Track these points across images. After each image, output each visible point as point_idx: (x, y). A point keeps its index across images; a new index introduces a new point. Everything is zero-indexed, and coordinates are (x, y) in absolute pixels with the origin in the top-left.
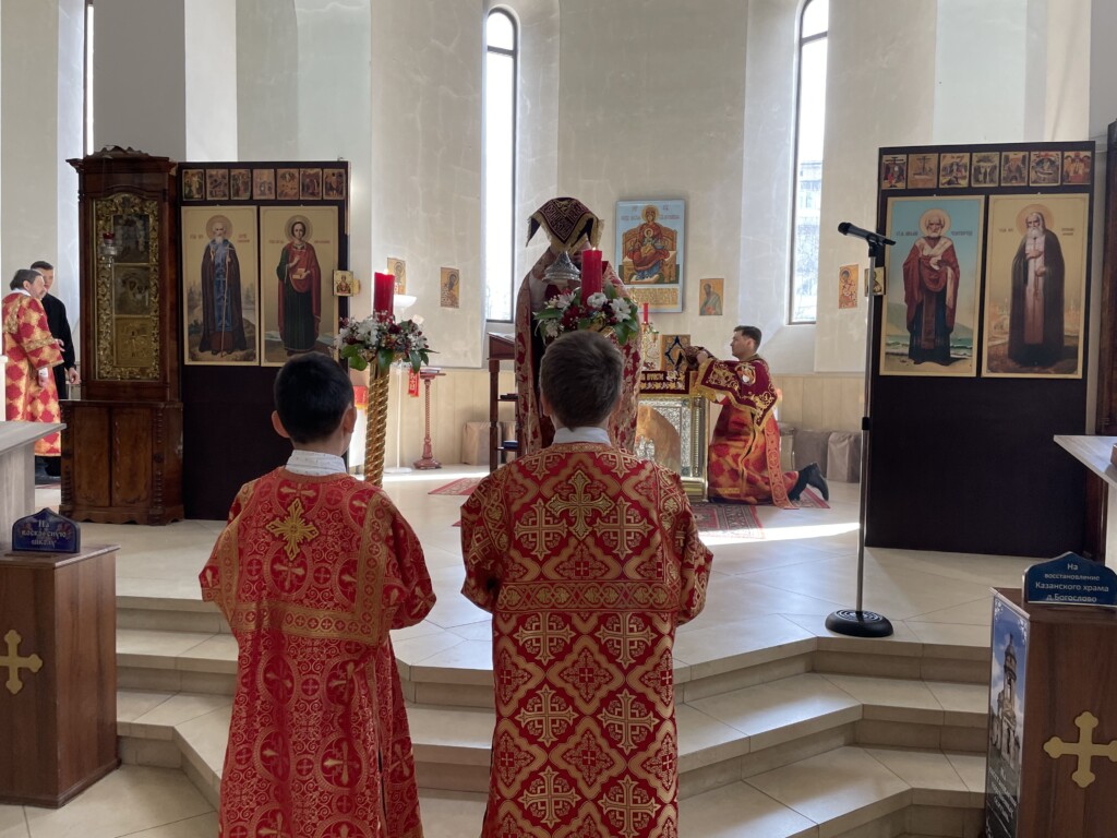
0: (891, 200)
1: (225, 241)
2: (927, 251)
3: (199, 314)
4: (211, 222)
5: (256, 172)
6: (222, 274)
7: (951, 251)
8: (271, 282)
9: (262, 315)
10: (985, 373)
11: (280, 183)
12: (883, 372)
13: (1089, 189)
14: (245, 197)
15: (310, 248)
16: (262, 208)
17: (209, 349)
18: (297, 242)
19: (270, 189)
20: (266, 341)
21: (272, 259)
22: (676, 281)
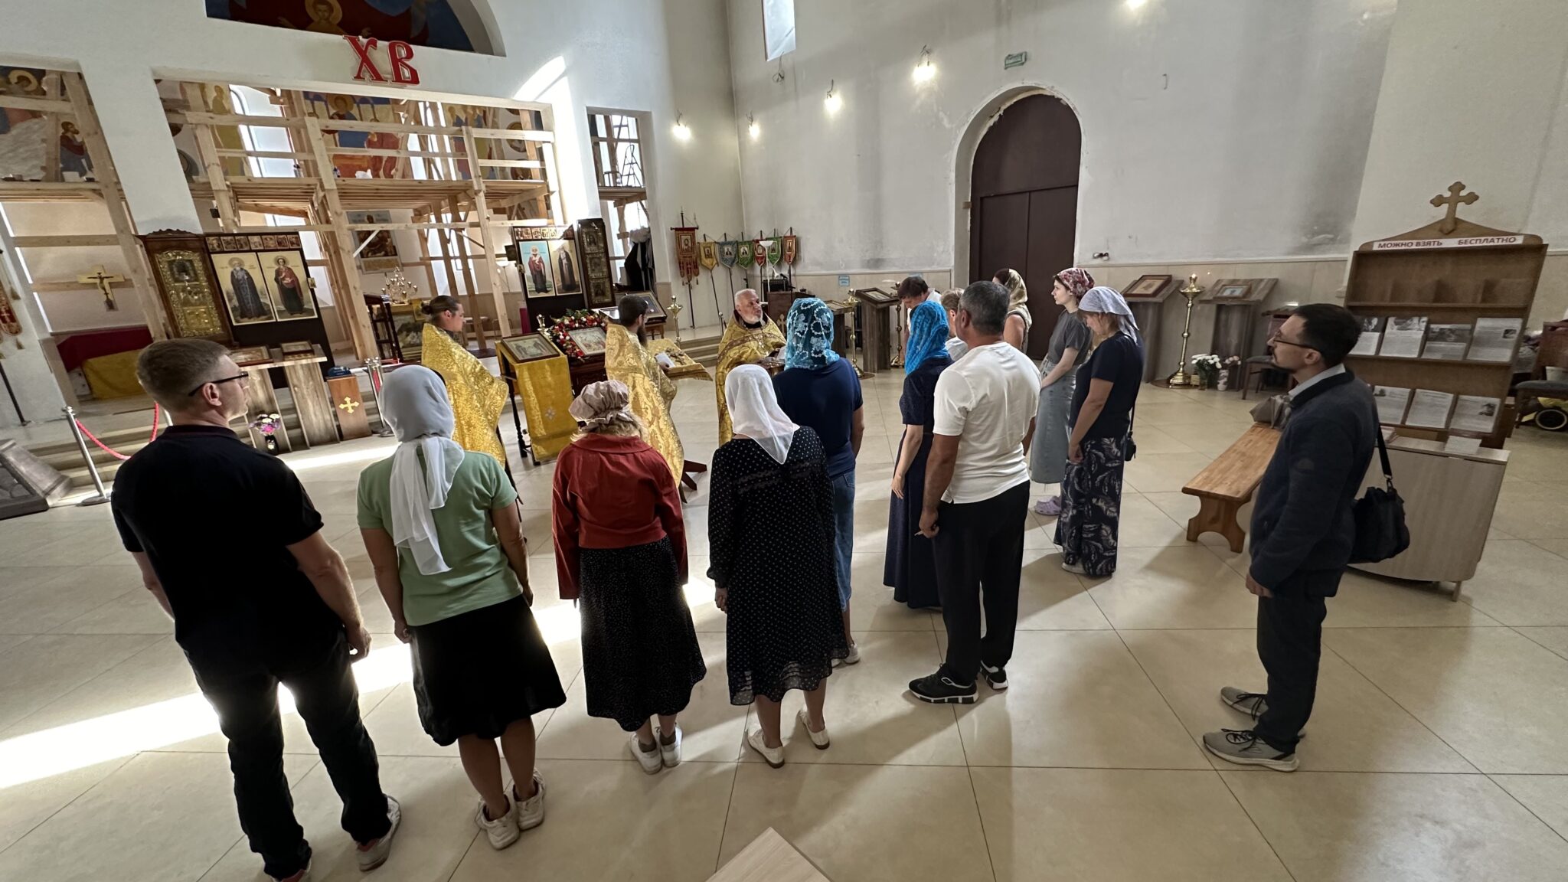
0: (520, 243)
1: (242, 269)
2: (534, 259)
3: (235, 302)
4: (231, 261)
5: (249, 237)
6: (244, 284)
7: (541, 258)
8: (273, 287)
9: (272, 298)
10: (558, 294)
11: (265, 241)
12: (529, 297)
13: (573, 239)
14: (246, 249)
15: (289, 269)
16: (259, 254)
17: (246, 317)
18: (282, 267)
19: (260, 245)
20: (278, 311)
21: (271, 275)
22: (396, 254)
